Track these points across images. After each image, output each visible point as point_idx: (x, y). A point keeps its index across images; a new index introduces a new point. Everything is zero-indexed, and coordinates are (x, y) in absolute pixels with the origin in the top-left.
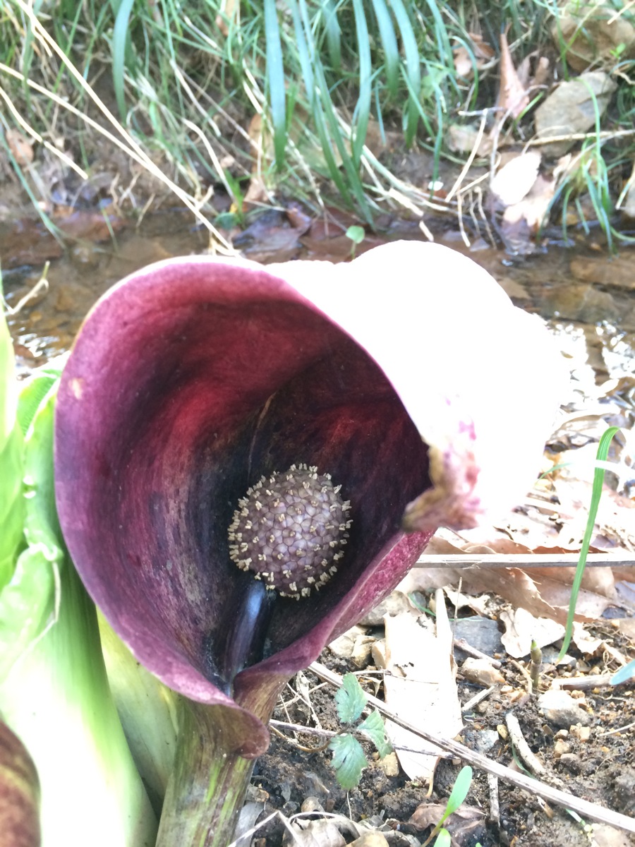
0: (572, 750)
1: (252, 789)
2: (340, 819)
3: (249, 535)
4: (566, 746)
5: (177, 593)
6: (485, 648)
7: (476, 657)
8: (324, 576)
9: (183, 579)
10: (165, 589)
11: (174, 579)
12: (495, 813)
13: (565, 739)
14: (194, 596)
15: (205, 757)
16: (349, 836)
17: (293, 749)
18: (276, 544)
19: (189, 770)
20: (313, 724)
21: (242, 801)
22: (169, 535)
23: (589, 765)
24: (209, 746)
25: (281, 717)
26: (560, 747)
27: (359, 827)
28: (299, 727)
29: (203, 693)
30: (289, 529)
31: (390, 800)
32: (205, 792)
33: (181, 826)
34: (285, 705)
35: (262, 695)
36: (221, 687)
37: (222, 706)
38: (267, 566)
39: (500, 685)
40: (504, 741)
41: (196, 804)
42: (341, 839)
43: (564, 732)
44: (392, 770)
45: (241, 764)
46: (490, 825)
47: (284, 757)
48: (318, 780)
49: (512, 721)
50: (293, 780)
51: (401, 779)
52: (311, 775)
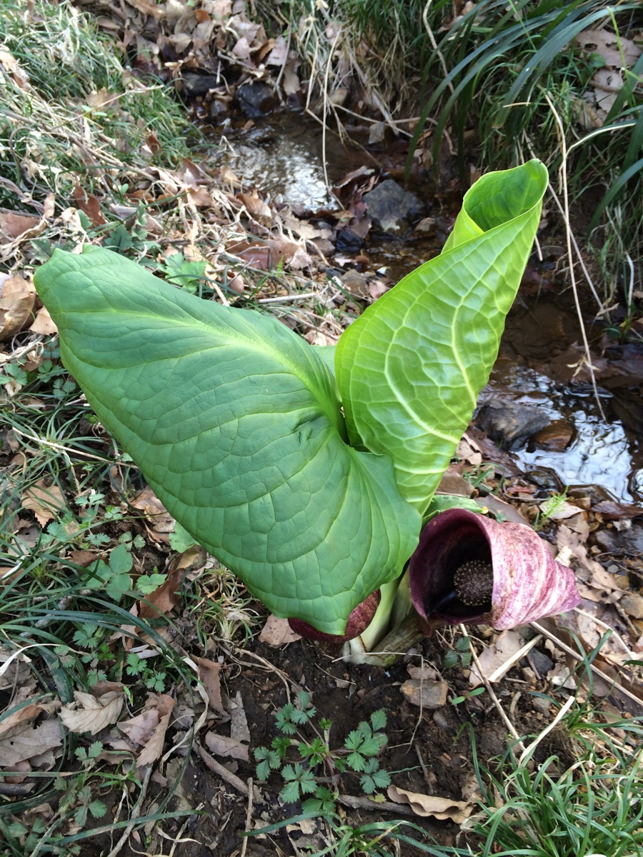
0: (530, 718)
1: (419, 645)
2: (439, 674)
3: (461, 577)
4: (530, 716)
5: (431, 576)
6: (540, 670)
7: (532, 669)
8: (476, 604)
9: (436, 572)
10: (429, 573)
11: (433, 571)
12: (487, 711)
13: (532, 714)
14: (436, 579)
15: (412, 626)
16: (438, 679)
17: (439, 644)
18: (467, 586)
19: (405, 625)
20: (450, 642)
21: (414, 646)
22: (440, 556)
23: (530, 725)
24: (414, 625)
25: (441, 633)
26: (528, 714)
27: (442, 680)
28: (444, 639)
29: (421, 612)
30: (474, 584)
31: (459, 682)
32: (406, 635)
33: (395, 639)
34: (445, 630)
35: (437, 623)
36: (426, 612)
37: (423, 618)
38: (460, 590)
39: (532, 684)
40: (510, 698)
41: (402, 636)
42: (435, 678)
43: (533, 712)
44: (466, 675)
45: (419, 636)
46: (483, 712)
47: (434, 645)
48: (440, 658)
49: (518, 695)
50: (432, 652)
51: (467, 680)
52: (439, 656)
